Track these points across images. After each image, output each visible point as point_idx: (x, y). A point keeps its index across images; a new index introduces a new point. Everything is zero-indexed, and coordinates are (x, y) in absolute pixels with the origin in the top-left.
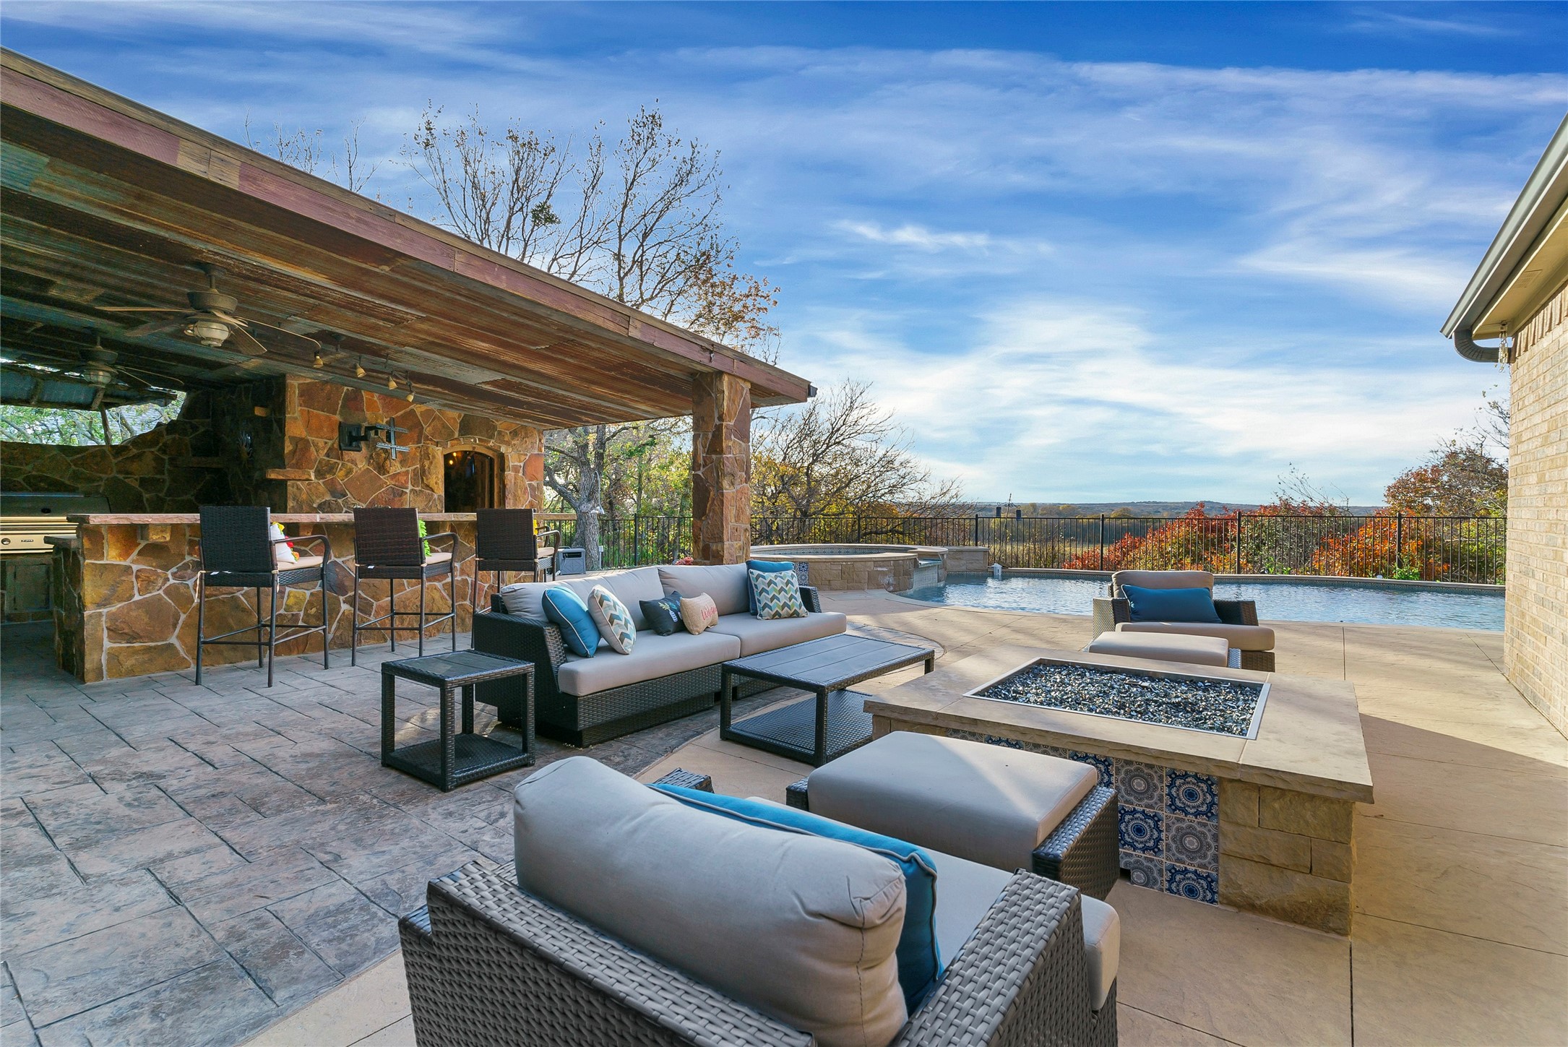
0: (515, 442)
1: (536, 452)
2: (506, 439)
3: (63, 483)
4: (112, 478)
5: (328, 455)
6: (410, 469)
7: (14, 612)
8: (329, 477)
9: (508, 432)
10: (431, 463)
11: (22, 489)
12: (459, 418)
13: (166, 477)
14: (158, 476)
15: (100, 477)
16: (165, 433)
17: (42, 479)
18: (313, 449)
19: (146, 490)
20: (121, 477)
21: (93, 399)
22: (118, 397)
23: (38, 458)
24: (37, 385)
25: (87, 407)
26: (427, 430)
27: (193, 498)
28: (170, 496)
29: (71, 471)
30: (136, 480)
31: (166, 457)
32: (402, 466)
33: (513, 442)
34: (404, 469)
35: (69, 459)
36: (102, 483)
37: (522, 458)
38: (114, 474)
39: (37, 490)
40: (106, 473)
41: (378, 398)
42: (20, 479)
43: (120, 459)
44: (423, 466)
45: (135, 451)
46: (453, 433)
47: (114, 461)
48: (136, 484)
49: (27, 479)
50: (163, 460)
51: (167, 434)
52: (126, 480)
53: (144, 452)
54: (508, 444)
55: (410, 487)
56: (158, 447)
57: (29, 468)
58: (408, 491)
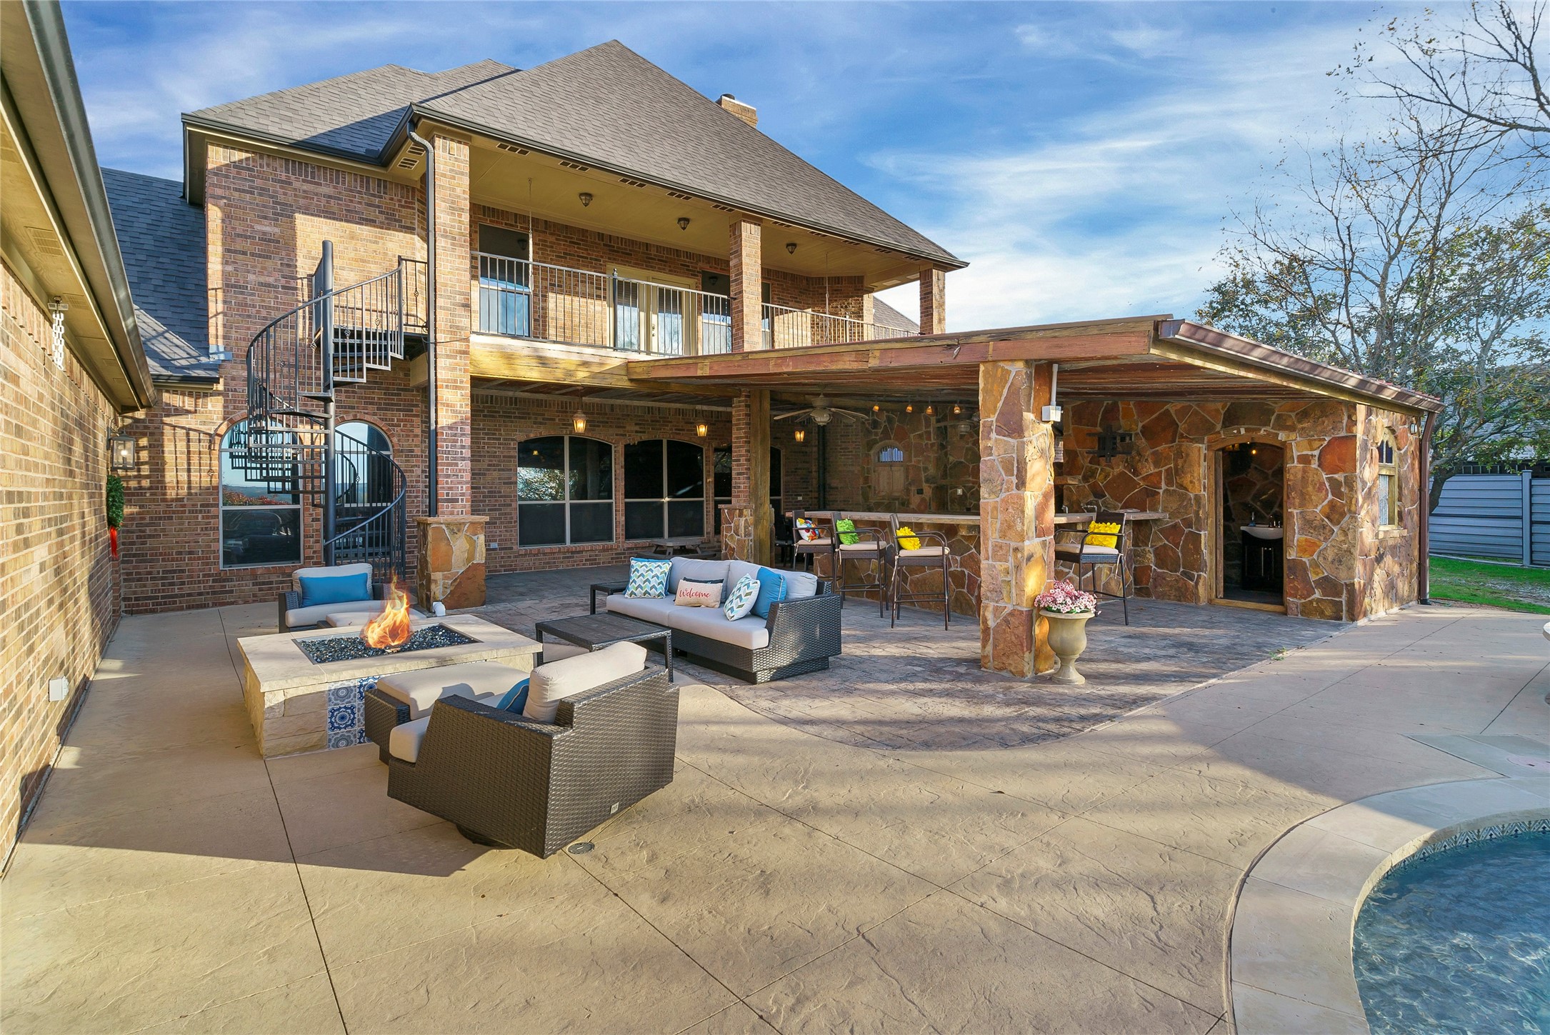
0: (1305, 425)
1: (1343, 434)
2: (1289, 423)
5: (1090, 462)
6: (1163, 469)
8: (1092, 481)
9: (1293, 415)
10: (1185, 461)
12: (1223, 408)
18: (1080, 458)
26: (1182, 427)
32: (1155, 467)
33: (1300, 426)
34: (1157, 470)
37: (1316, 444)
41: (1134, 405)
44: (1176, 465)
46: (1213, 426)
54: (1292, 429)
55: (1163, 486)
58: (1161, 491)
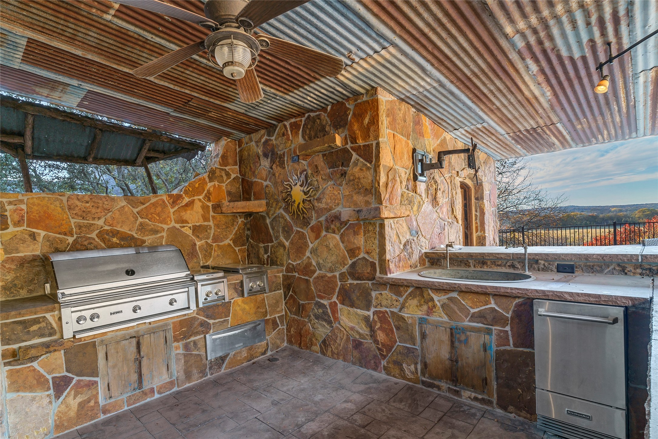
0: (487, 172)
1: (494, 181)
3: (132, 237)
4: (172, 227)
7: (109, 401)
10: (456, 194)
11: (97, 248)
13: (211, 223)
14: (206, 223)
15: (162, 227)
16: (207, 180)
17: (115, 233)
19: (198, 237)
20: (178, 226)
21: (138, 155)
22: (157, 151)
23: (109, 210)
24: (95, 138)
25: (132, 162)
26: (453, 159)
27: (231, 243)
28: (215, 242)
29: (138, 223)
30: (190, 228)
31: (210, 204)
32: (444, 197)
35: (135, 210)
36: (164, 234)
37: (490, 187)
38: (173, 224)
39: (112, 246)
40: (166, 223)
42: (94, 235)
43: (176, 208)
44: (453, 197)
45: (187, 200)
47: (172, 211)
48: (189, 232)
49: (100, 235)
50: (208, 206)
51: (210, 182)
52: (182, 229)
53: (194, 200)
54: (484, 173)
55: (447, 219)
56: (204, 194)
57: (101, 222)
58: (446, 223)
